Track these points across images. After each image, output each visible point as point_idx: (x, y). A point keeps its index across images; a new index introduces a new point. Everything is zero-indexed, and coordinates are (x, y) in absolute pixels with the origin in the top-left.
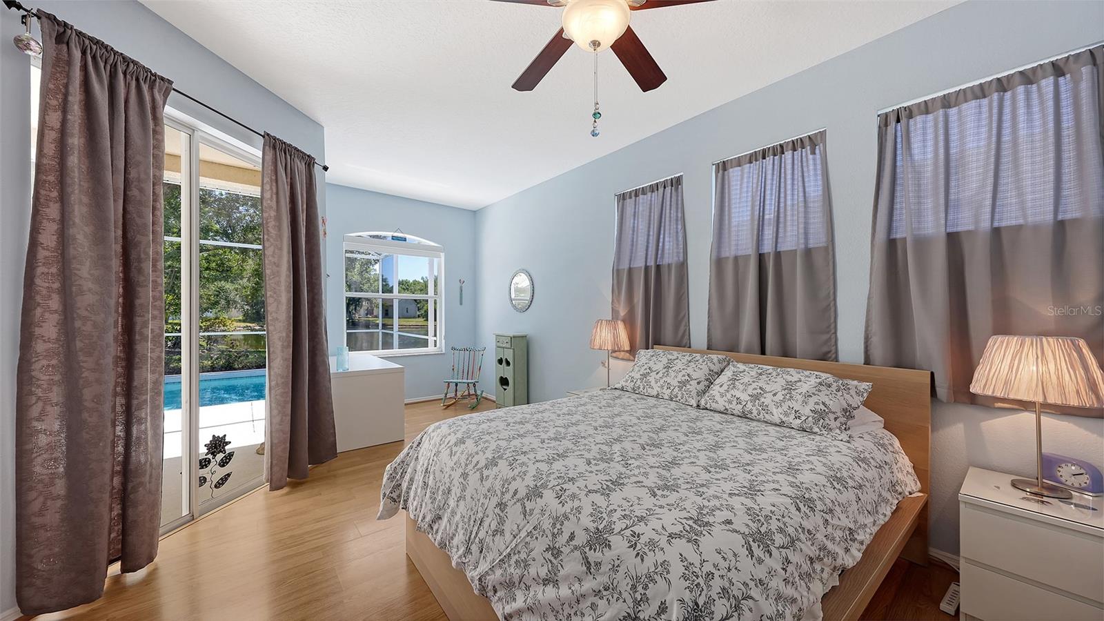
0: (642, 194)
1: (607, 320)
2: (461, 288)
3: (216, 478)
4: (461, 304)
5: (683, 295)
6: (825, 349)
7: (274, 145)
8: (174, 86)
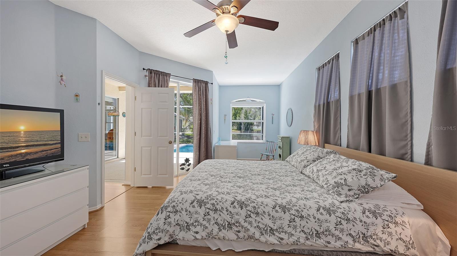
0: (325, 66)
1: (303, 131)
2: (273, 117)
3: (187, 169)
4: (273, 123)
5: (337, 118)
6: (403, 151)
7: (197, 82)
8: (171, 74)
